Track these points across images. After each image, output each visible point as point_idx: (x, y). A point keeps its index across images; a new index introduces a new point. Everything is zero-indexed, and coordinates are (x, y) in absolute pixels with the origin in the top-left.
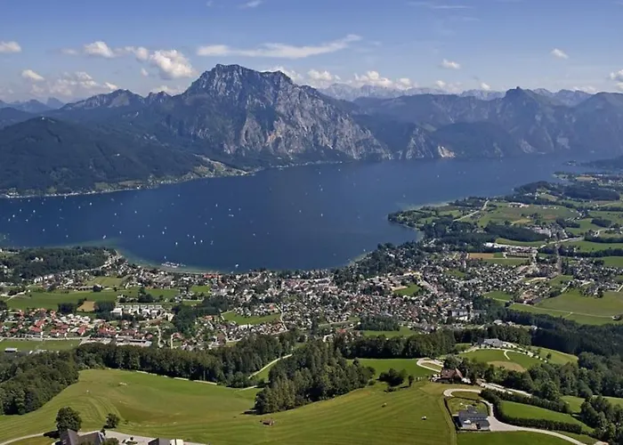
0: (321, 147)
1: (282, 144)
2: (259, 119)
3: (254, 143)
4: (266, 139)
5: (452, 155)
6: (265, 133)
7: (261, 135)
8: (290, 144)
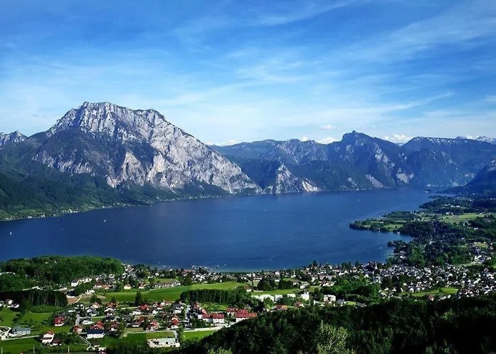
0: (199, 182)
1: (164, 179)
2: (137, 154)
3: (136, 178)
4: (147, 173)
5: (315, 189)
6: (145, 168)
7: (142, 169)
8: (171, 179)
